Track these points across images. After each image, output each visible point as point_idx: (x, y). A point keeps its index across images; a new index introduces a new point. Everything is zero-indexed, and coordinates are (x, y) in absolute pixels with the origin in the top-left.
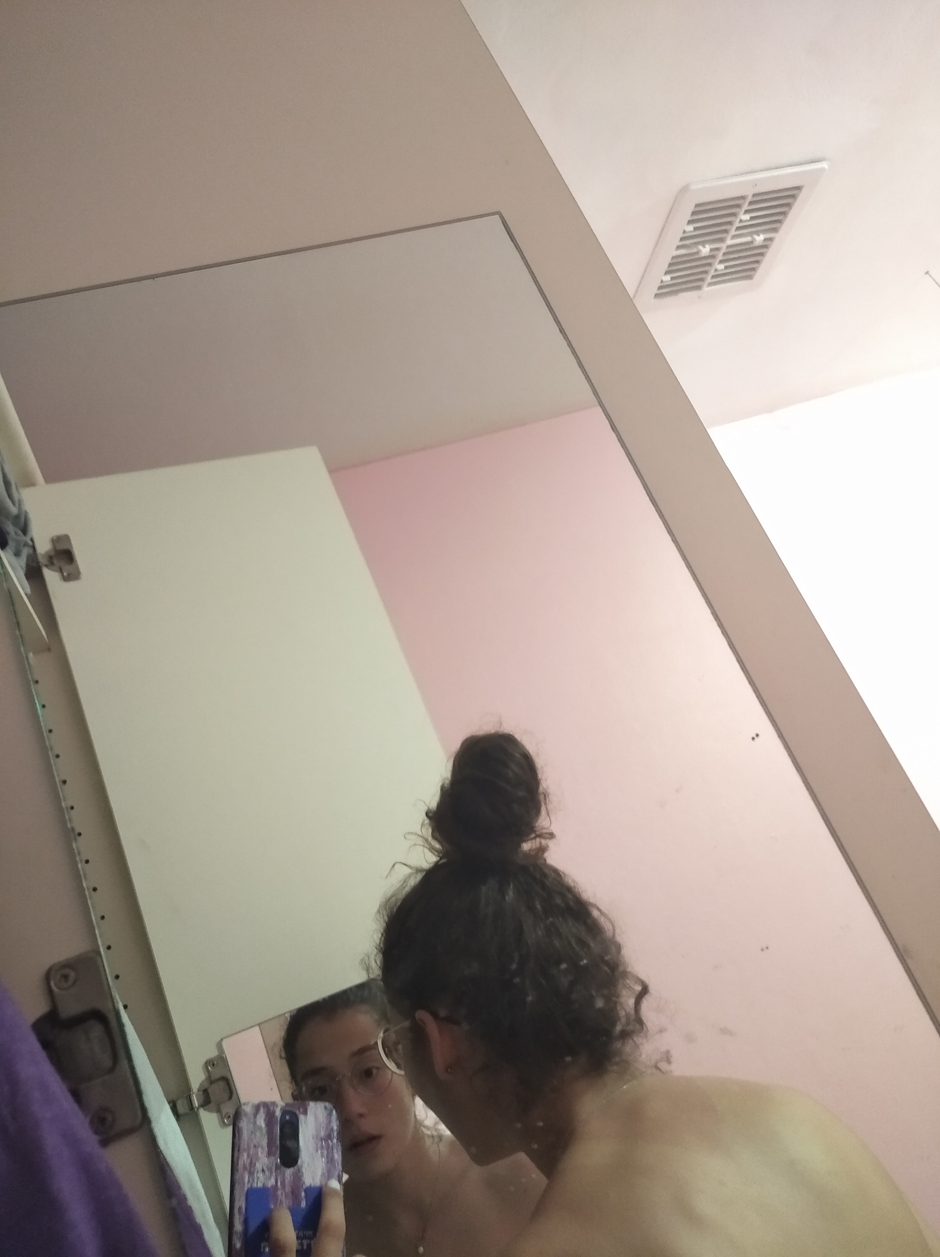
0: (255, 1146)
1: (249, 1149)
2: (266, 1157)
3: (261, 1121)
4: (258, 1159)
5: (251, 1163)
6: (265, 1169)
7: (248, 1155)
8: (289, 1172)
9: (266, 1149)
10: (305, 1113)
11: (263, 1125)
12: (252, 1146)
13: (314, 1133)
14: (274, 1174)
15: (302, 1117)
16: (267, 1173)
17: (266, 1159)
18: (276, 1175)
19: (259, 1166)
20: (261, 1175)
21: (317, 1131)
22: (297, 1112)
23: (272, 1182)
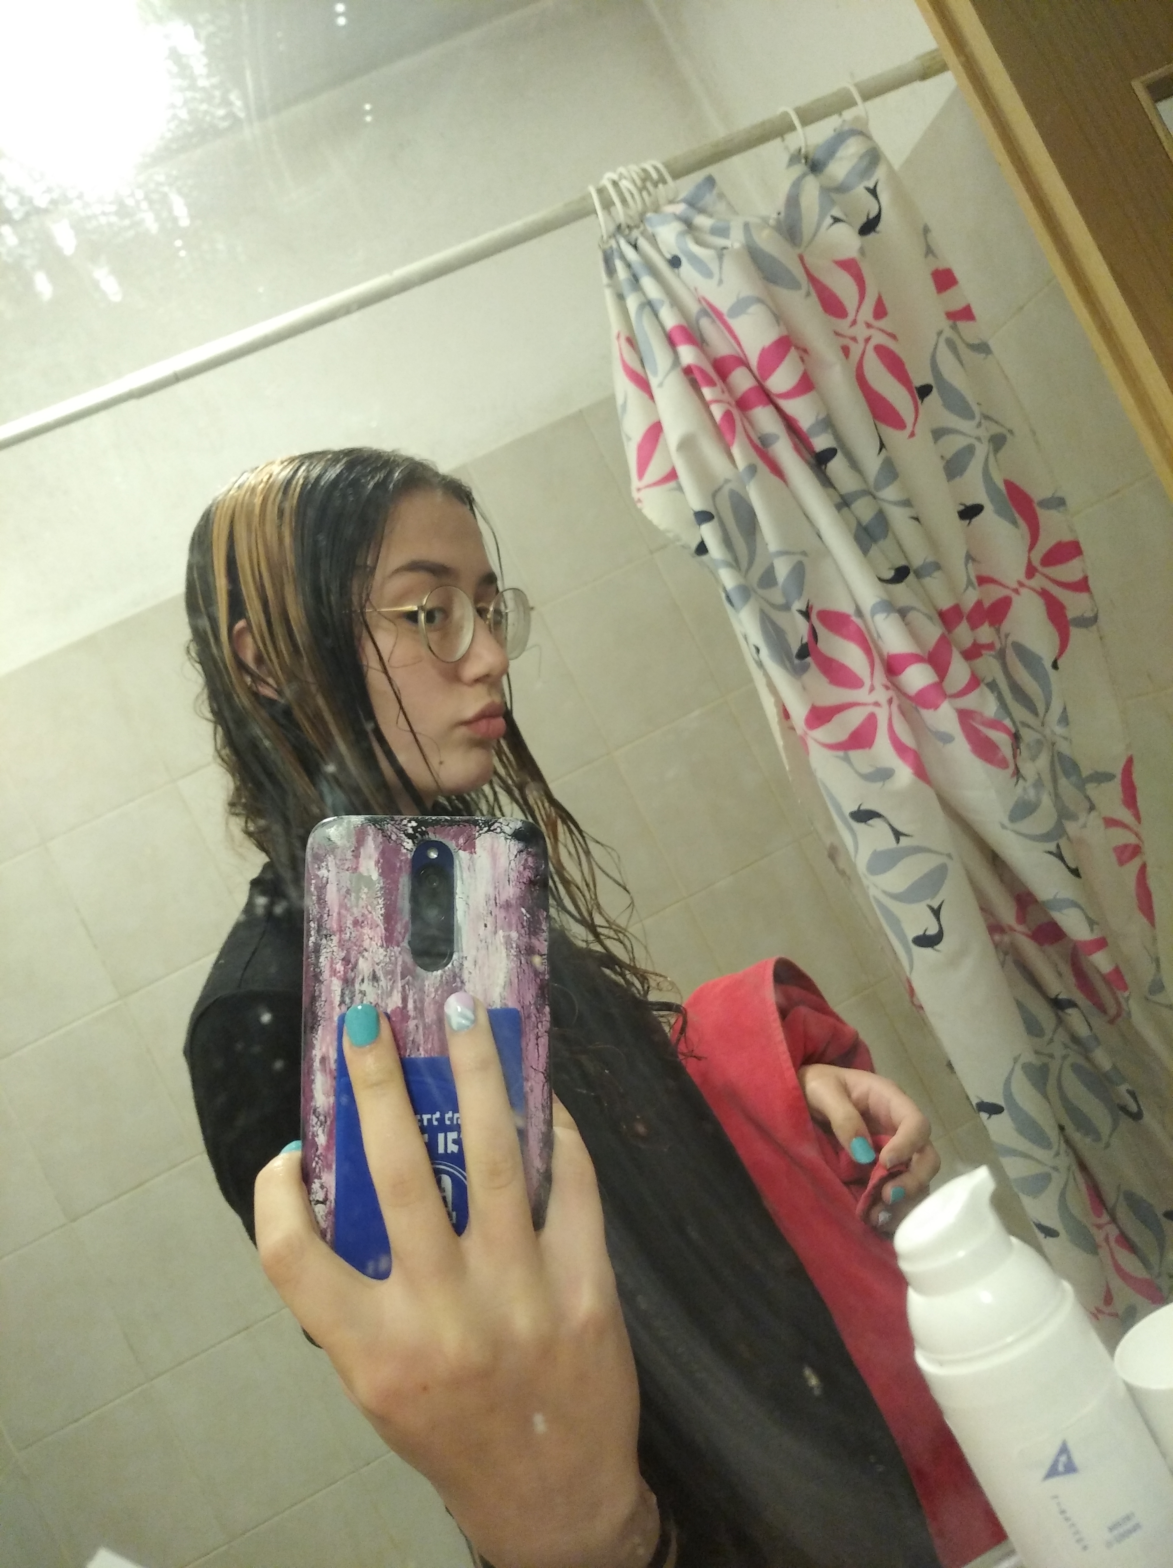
0: (356, 923)
1: (341, 930)
2: (382, 946)
3: (370, 867)
4: (362, 951)
5: (346, 961)
6: (380, 974)
7: (341, 944)
8: (433, 978)
9: (381, 930)
10: (470, 846)
11: (375, 876)
12: (349, 923)
13: (491, 892)
14: (399, 984)
15: (462, 857)
16: (383, 983)
17: (381, 950)
18: (403, 987)
19: (364, 966)
20: (366, 987)
21: (495, 887)
22: (452, 845)
23: (394, 1002)
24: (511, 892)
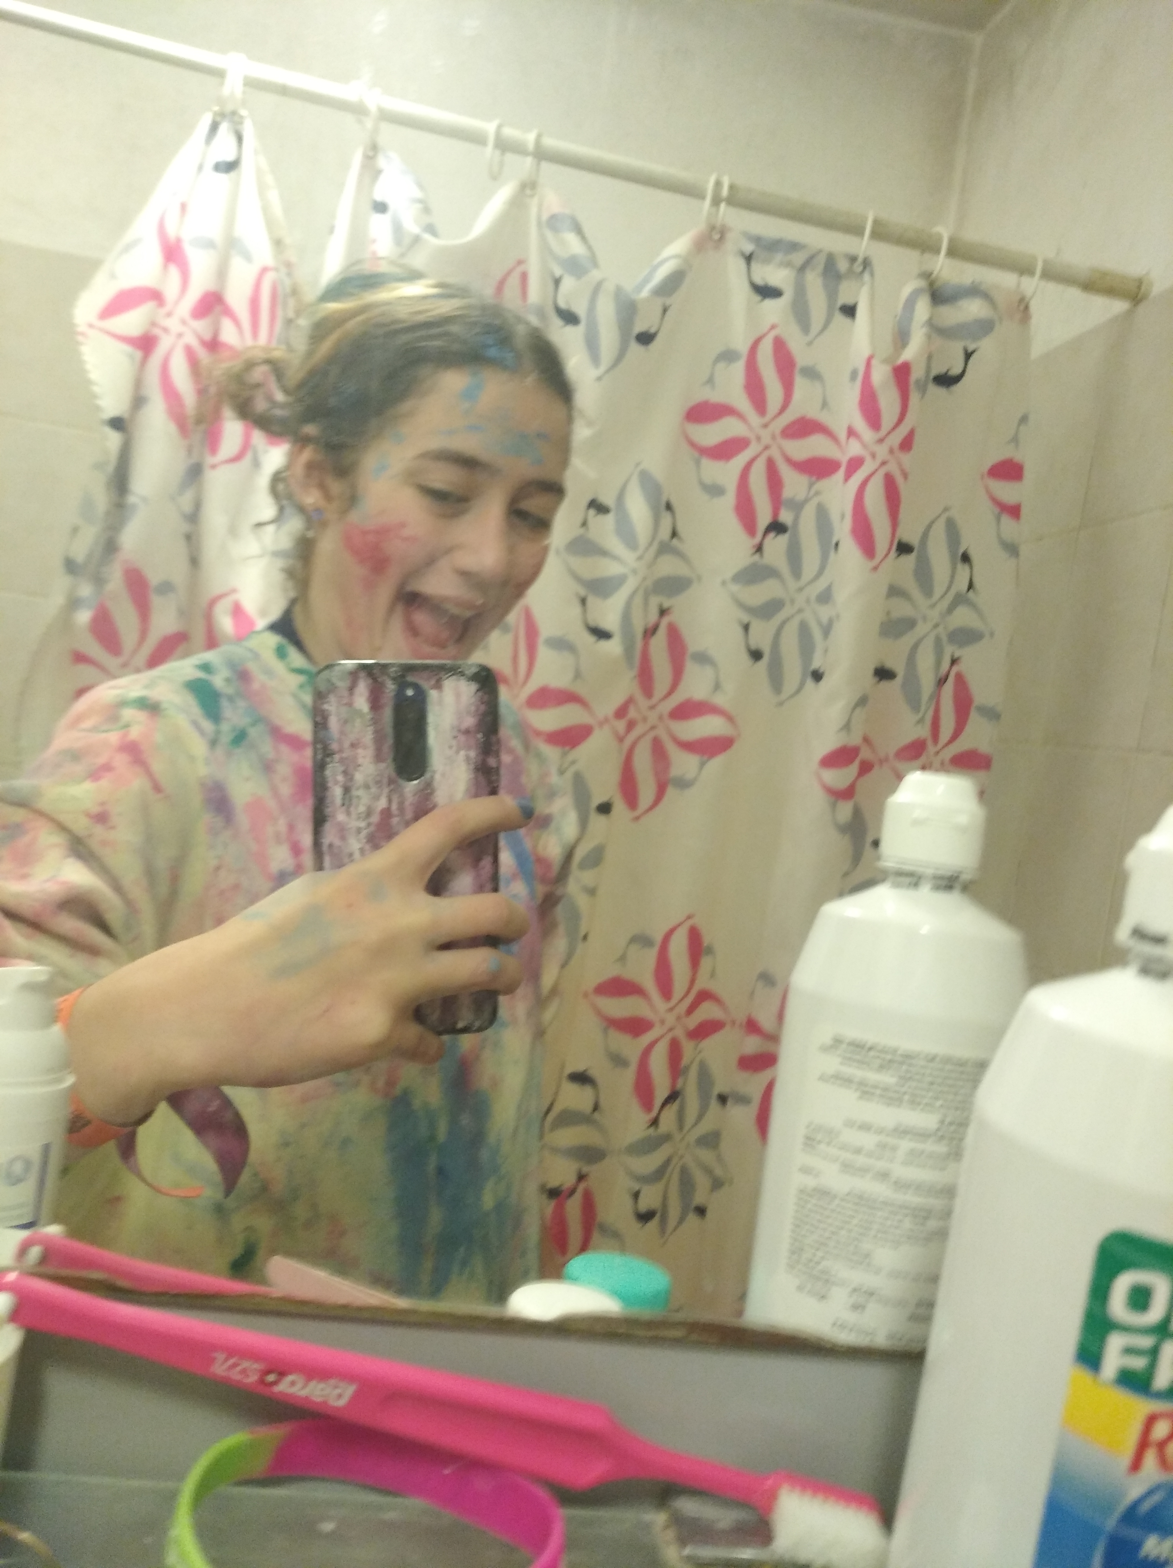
24: (470, 721)
